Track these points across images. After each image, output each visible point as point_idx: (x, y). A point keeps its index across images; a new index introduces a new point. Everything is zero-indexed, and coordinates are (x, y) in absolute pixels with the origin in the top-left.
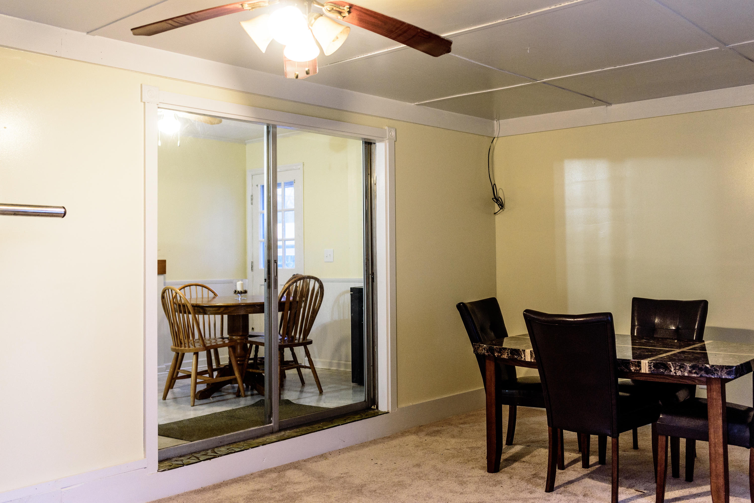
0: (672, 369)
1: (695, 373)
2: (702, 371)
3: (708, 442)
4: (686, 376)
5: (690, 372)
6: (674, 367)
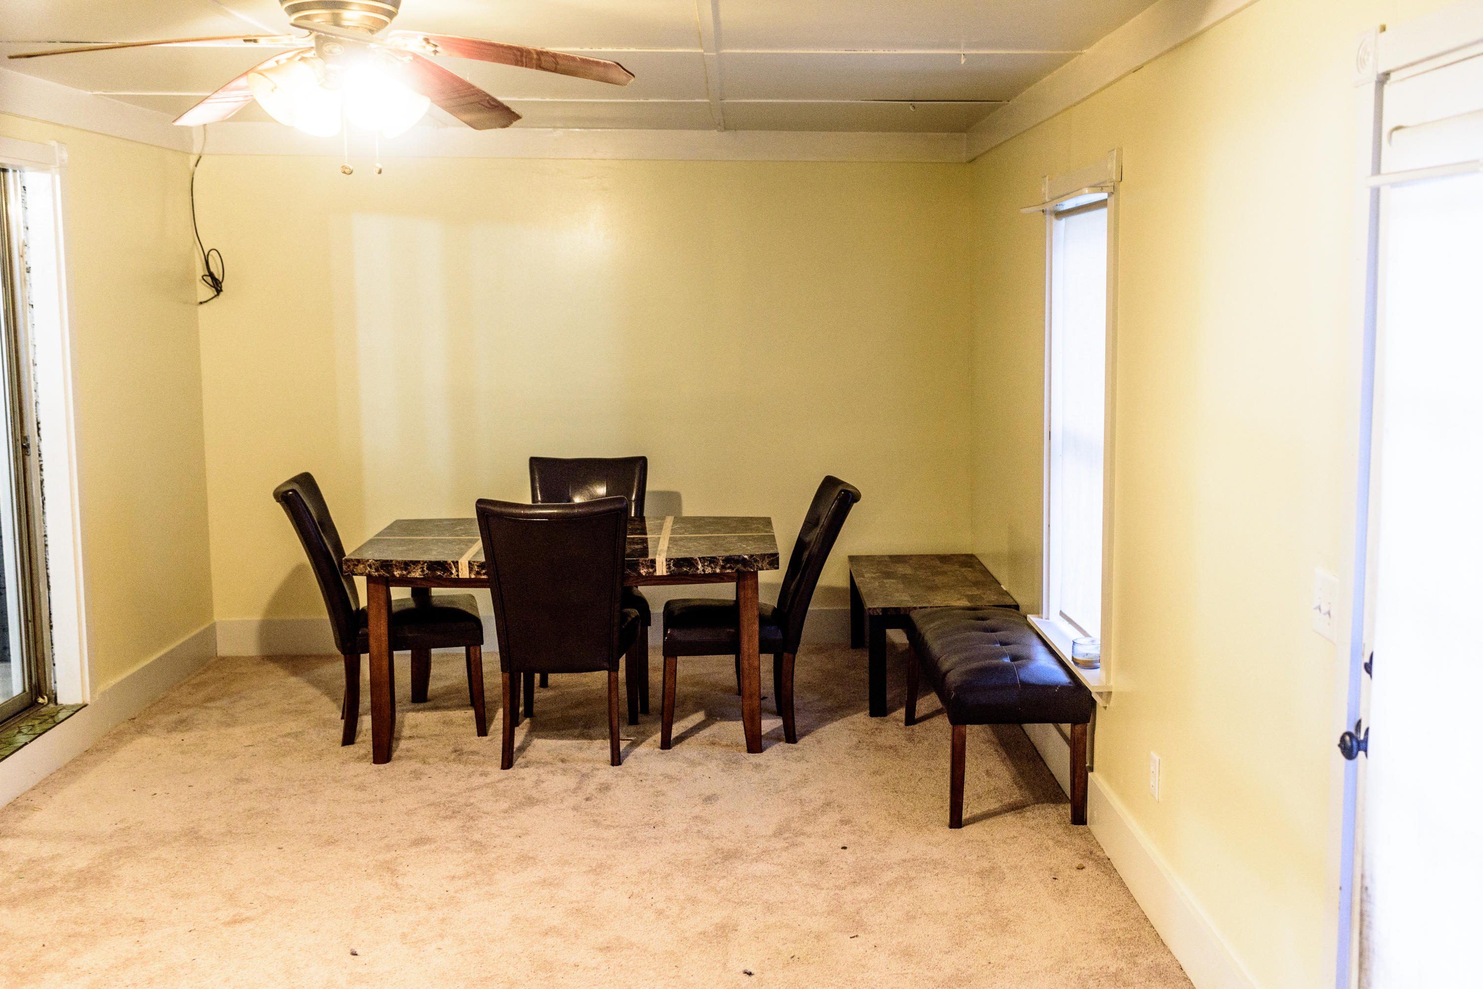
0: (700, 566)
1: (729, 568)
2: (738, 564)
4: (718, 573)
5: (723, 567)
6: (702, 563)
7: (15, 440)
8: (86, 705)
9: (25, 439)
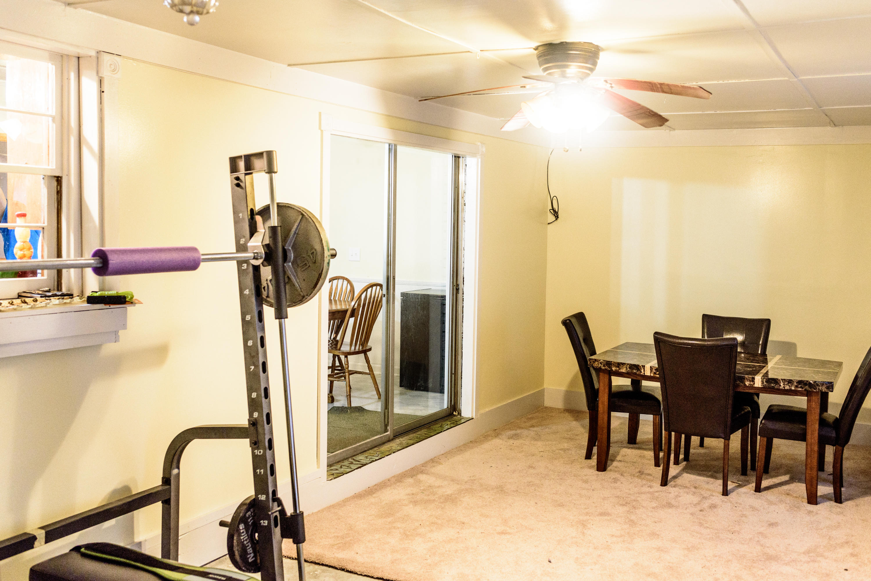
0: (782, 384)
1: (801, 387)
2: (806, 386)
3: (805, 443)
4: (793, 390)
5: (796, 387)
6: (783, 382)
7: (453, 286)
8: (473, 419)
9: (458, 285)
